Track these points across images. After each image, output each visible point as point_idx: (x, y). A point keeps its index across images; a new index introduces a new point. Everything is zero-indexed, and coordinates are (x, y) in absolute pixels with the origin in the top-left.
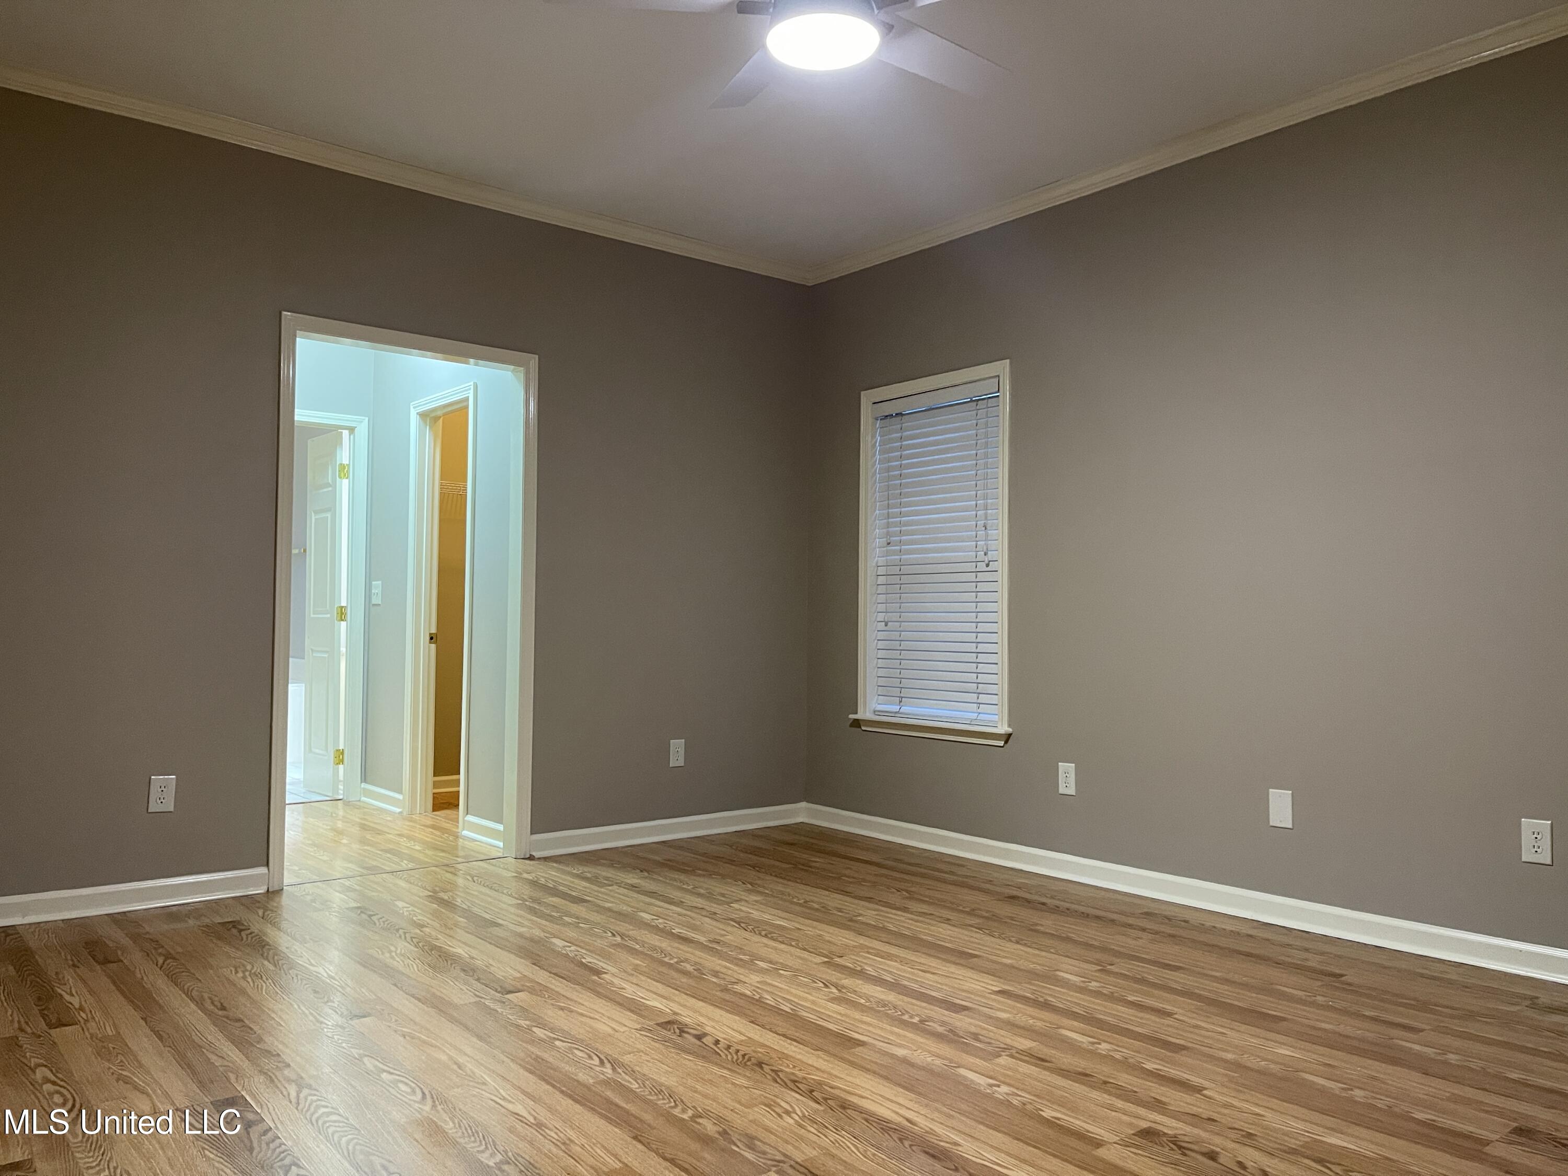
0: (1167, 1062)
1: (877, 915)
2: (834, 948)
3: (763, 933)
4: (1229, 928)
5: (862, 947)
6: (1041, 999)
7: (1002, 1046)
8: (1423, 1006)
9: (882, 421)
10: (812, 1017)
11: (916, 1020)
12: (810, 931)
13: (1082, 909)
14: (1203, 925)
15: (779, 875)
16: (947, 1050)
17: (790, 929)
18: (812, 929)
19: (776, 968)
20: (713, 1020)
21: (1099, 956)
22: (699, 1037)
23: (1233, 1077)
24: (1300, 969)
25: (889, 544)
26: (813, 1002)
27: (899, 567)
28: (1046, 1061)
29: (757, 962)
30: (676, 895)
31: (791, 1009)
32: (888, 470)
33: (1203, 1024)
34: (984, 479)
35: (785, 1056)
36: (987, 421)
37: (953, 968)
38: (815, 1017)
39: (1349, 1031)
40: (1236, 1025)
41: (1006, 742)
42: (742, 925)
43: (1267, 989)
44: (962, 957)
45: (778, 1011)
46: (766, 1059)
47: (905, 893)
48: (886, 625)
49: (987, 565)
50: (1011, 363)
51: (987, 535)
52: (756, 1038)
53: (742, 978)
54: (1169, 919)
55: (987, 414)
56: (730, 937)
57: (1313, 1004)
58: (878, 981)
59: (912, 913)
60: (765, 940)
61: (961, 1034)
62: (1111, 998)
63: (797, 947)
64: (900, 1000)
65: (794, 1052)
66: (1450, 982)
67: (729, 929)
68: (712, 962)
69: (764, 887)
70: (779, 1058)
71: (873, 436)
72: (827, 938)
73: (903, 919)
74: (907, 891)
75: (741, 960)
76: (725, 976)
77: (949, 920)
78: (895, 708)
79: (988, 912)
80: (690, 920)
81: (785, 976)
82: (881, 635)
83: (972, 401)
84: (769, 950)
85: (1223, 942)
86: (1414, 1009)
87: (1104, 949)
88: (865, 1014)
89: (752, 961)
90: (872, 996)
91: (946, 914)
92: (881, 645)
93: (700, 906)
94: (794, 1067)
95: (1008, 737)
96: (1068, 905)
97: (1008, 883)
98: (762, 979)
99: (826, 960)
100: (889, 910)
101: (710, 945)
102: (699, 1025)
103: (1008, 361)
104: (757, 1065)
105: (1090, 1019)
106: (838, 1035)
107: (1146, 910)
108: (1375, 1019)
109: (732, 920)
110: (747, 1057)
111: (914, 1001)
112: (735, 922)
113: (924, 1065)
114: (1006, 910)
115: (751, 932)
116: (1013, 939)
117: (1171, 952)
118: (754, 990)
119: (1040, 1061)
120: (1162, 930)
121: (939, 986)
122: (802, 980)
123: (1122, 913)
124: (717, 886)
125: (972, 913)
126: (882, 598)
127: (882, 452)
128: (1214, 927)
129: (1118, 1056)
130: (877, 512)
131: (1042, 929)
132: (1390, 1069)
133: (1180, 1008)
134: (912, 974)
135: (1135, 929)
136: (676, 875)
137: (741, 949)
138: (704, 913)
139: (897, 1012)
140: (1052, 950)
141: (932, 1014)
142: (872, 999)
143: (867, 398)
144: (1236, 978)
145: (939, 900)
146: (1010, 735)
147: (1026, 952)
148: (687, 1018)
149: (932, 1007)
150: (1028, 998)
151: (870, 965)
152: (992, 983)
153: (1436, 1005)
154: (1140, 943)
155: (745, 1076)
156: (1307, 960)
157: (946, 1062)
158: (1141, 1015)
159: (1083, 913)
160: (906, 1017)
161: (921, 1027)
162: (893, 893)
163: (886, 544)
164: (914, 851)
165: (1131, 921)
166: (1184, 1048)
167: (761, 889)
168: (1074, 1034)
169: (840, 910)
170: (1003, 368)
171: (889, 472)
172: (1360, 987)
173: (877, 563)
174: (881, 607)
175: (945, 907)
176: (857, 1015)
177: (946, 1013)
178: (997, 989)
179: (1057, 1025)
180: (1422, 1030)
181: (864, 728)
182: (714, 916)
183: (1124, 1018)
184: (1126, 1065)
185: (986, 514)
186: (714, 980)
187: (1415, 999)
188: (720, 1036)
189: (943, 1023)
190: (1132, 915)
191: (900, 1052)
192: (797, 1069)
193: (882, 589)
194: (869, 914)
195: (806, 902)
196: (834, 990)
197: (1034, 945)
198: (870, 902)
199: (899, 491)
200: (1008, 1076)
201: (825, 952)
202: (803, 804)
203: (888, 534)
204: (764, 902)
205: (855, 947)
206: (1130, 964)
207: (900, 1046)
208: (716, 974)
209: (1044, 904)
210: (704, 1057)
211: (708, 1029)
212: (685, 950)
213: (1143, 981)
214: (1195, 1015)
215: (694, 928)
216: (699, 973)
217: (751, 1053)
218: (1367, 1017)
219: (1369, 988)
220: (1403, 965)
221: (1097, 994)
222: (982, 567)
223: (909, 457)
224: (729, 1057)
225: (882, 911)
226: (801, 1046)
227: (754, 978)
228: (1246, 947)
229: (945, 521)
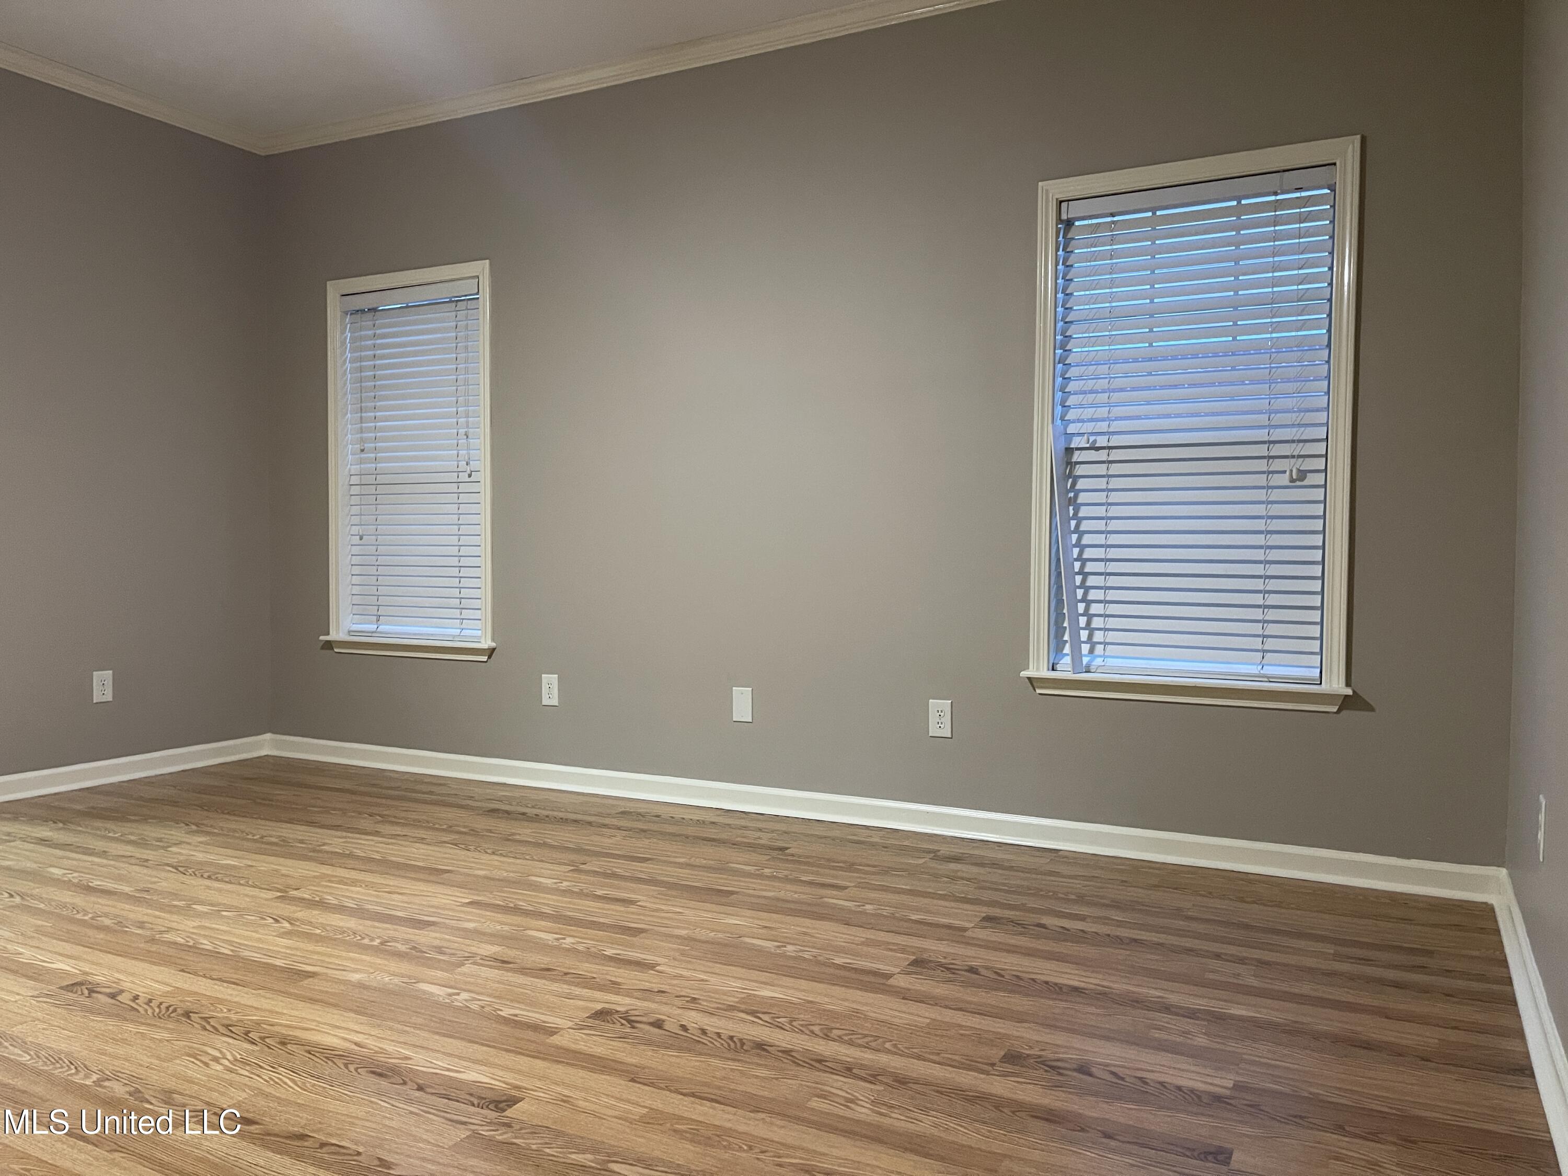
0: (626, 946)
1: (344, 842)
2: (290, 882)
3: (206, 875)
4: (695, 818)
5: (323, 876)
6: (512, 905)
7: (467, 955)
8: (850, 867)
9: (353, 316)
10: (256, 956)
11: (376, 942)
12: (263, 867)
13: (561, 815)
14: (672, 817)
15: (232, 812)
16: (405, 967)
17: (240, 868)
18: (266, 864)
19: (217, 911)
20: (133, 974)
21: (573, 857)
22: (113, 996)
23: (684, 950)
24: (753, 847)
25: (362, 451)
26: (259, 940)
27: (374, 476)
28: (510, 963)
29: (194, 906)
30: (100, 845)
31: (232, 951)
32: (361, 369)
33: (663, 907)
34: (464, 385)
35: (216, 1001)
36: (467, 324)
37: (422, 886)
38: (259, 956)
39: (789, 896)
40: (693, 904)
41: (490, 657)
42: (180, 869)
43: (722, 868)
44: (434, 874)
45: (215, 955)
46: (194, 1007)
47: (378, 817)
48: (361, 539)
49: (470, 476)
50: (491, 264)
51: (468, 444)
52: (186, 986)
53: (174, 925)
54: (643, 816)
55: (467, 317)
56: (164, 884)
57: (761, 876)
58: (341, 909)
59: (383, 837)
60: (208, 882)
61: (424, 949)
62: (581, 894)
63: (247, 885)
64: (361, 925)
65: (231, 995)
66: (873, 845)
67: (163, 874)
68: (140, 913)
69: (211, 826)
70: (211, 1004)
71: (343, 332)
72: (283, 872)
73: (372, 843)
74: (380, 815)
75: (175, 906)
76: (153, 926)
77: (423, 839)
78: (373, 627)
79: (465, 827)
80: (114, 870)
81: (228, 918)
82: (355, 550)
83: (451, 302)
84: (212, 892)
85: (690, 831)
86: (842, 871)
87: (579, 850)
88: (320, 944)
89: (189, 906)
90: (328, 925)
91: (421, 833)
92: (355, 560)
93: (130, 854)
94: (229, 1010)
95: (491, 652)
96: (546, 813)
97: (489, 797)
98: (200, 924)
99: (279, 894)
100: (358, 836)
101: (137, 895)
102: (114, 982)
103: (487, 261)
104: (183, 1015)
105: (557, 918)
106: (282, 970)
107: (623, 809)
108: (811, 883)
109: (168, 865)
110: (171, 1009)
111: (376, 924)
112: (173, 867)
113: (381, 986)
114: (482, 823)
115: (191, 874)
116: (489, 851)
117: (641, 845)
118: (188, 937)
119: (503, 963)
120: (635, 826)
121: (406, 905)
122: (247, 919)
123: (599, 815)
124: (152, 832)
125: (449, 830)
126: (355, 510)
127: (353, 350)
128: (683, 819)
129: (580, 948)
130: (349, 415)
131: (518, 837)
132: (818, 924)
133: (643, 896)
134: (377, 896)
135: (610, 828)
136: (98, 824)
137: (176, 894)
138: (133, 861)
139: (356, 937)
140: (527, 857)
141: (396, 934)
142: (328, 928)
143: (334, 290)
144: (698, 862)
145: (414, 820)
146: (494, 649)
147: (501, 862)
148: (100, 976)
149: (396, 927)
150: (499, 905)
151: (330, 894)
152: (462, 895)
153: (860, 865)
154: (613, 840)
155: (167, 1029)
156: (760, 838)
157: (405, 980)
158: (607, 906)
159: (561, 818)
160: (366, 941)
161: (383, 949)
162: (365, 818)
163: (359, 451)
164: (392, 775)
165: (607, 821)
166: (642, 931)
167: (209, 829)
168: (542, 933)
169: (302, 842)
170: (482, 268)
171: (361, 372)
172: (800, 856)
173: (350, 470)
174: (355, 520)
175: (422, 827)
176: (311, 947)
177: (411, 930)
178: (467, 901)
179: (523, 927)
180: (846, 888)
181: (336, 650)
182: (145, 864)
183: (592, 912)
184: (591, 955)
185: (467, 422)
186: (139, 931)
187: (844, 862)
188: (139, 991)
189: (406, 941)
190: (609, 815)
191: (355, 977)
192: (232, 1012)
193: (355, 500)
194: (335, 842)
195: (262, 837)
196: (287, 925)
197: (510, 855)
198: (337, 830)
199: (373, 394)
200: (469, 983)
201: (278, 886)
202: (268, 736)
203: (362, 440)
204: (212, 842)
205: (315, 877)
206: (599, 861)
207: (356, 971)
208: (141, 925)
209: (524, 814)
210: (117, 1016)
211: (126, 985)
212: (102, 904)
213: (614, 875)
214: (658, 901)
215: (120, 879)
216: (119, 927)
217: (178, 1003)
218: (805, 882)
219: (808, 857)
220: (836, 833)
221: (565, 892)
222: (464, 477)
223: (383, 357)
224: (150, 1012)
225: (349, 837)
226: (240, 988)
227: (190, 924)
228: (712, 833)
229: (424, 427)
